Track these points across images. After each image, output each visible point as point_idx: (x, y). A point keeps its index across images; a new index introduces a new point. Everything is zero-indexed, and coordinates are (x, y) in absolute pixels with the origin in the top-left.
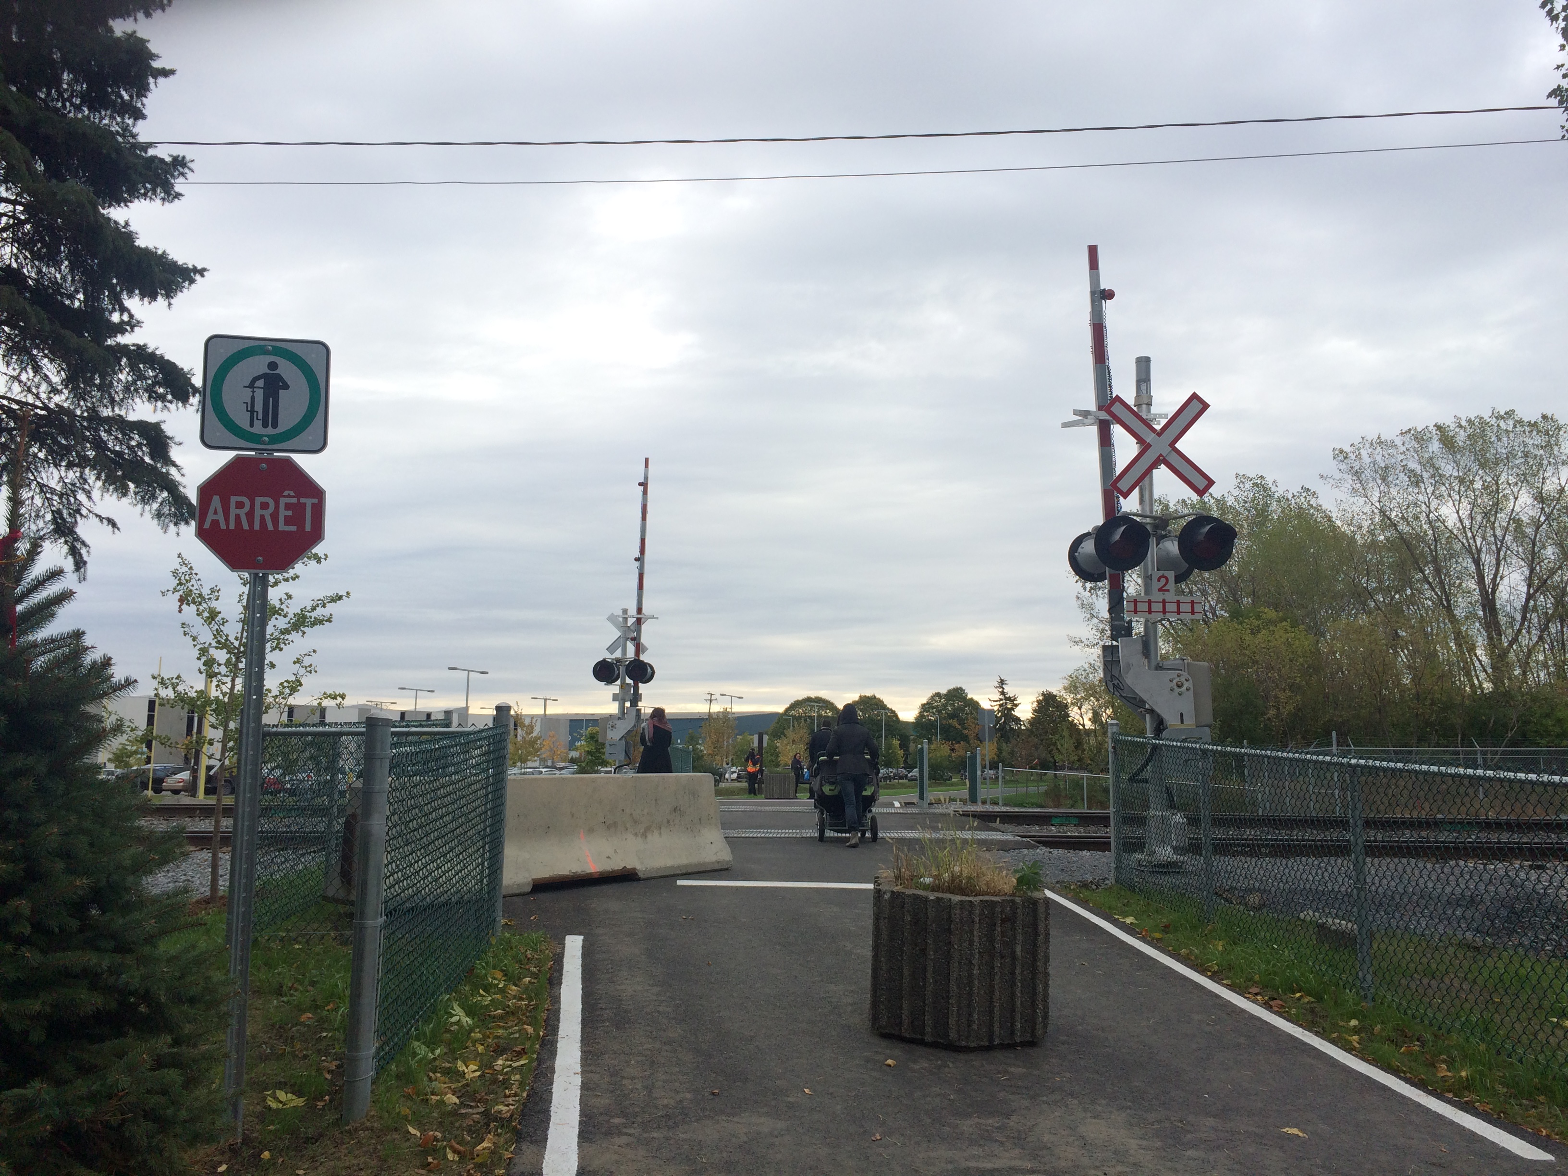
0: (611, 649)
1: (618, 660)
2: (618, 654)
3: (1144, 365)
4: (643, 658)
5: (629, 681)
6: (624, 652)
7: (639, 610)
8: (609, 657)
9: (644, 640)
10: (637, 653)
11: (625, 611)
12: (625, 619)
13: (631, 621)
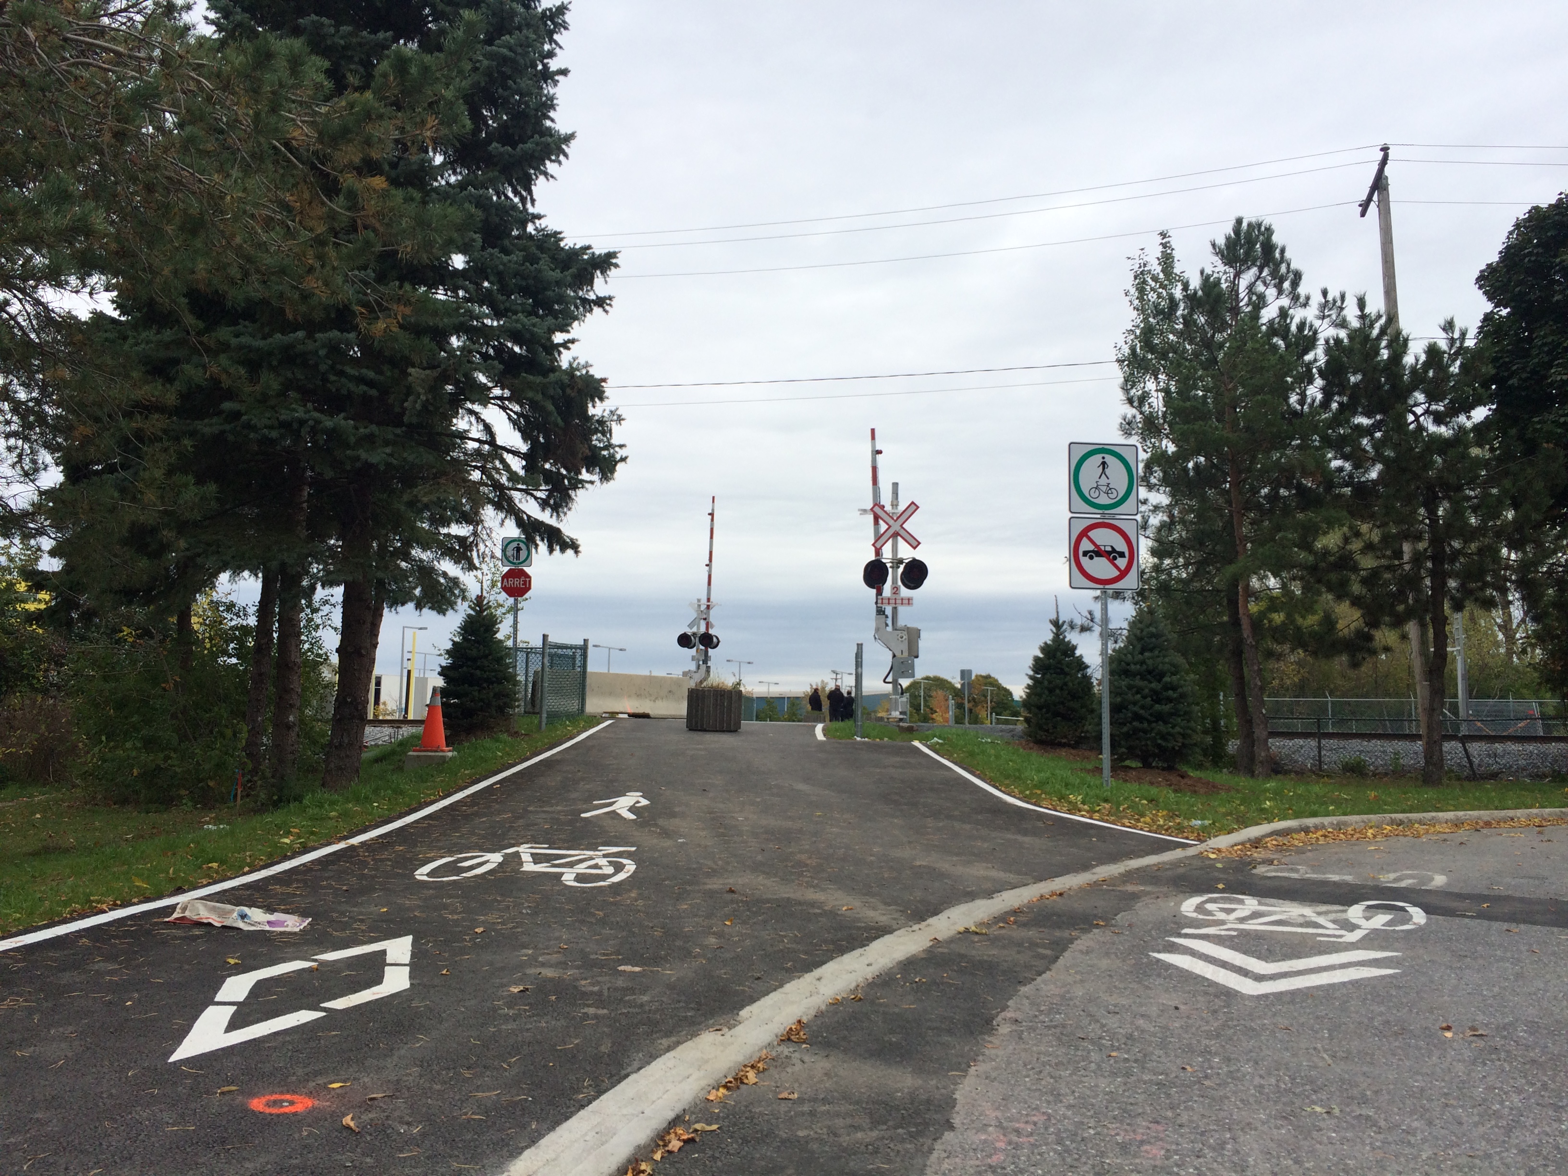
0: (690, 626)
1: (694, 634)
2: (695, 630)
3: (895, 485)
4: (711, 632)
5: (702, 647)
6: (698, 628)
7: (709, 600)
8: (689, 632)
9: (712, 620)
10: (707, 628)
11: (699, 600)
12: (699, 606)
13: (703, 607)
